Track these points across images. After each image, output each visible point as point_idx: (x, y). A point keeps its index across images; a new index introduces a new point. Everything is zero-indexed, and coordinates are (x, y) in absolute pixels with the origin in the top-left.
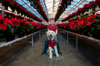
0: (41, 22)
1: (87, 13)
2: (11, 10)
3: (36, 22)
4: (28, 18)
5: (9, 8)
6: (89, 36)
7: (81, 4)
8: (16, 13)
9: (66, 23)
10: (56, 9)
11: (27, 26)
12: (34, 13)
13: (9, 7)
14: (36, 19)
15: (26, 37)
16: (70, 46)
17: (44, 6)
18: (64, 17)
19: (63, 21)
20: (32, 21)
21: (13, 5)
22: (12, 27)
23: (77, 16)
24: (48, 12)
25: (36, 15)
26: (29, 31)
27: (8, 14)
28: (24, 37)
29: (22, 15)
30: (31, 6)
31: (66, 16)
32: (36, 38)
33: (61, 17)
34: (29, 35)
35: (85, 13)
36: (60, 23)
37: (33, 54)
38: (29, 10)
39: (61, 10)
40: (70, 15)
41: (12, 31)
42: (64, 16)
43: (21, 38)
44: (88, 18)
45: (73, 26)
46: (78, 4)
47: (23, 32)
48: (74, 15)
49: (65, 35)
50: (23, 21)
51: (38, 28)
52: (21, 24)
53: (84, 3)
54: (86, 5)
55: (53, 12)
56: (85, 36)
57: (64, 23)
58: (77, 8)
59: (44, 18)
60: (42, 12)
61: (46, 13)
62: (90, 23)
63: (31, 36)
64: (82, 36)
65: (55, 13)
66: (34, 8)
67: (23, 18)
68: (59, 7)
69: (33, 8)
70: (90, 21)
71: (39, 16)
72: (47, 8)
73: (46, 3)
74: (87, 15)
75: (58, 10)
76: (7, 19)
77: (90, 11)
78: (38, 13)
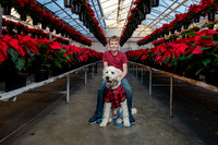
0: (90, 45)
1: (195, 25)
2: (18, 16)
3: (78, 45)
4: (59, 35)
5: (13, 12)
6: (197, 79)
7: (182, 4)
8: (29, 23)
9: (147, 49)
10: (125, 15)
11: (55, 54)
12: (72, 24)
13: (13, 10)
14: (77, 37)
15: (51, 80)
16: (156, 102)
17: (97, 7)
18: (144, 35)
19: (140, 43)
20: (67, 42)
21: (23, 5)
22: (20, 56)
23: (173, 32)
24: (107, 22)
26: (60, 66)
27: (11, 25)
28: (47, 81)
29: (44, 28)
30: (66, 6)
31: (149, 32)
32: (76, 83)
33: (135, 34)
34: (60, 76)
35: (191, 26)
36: (135, 47)
37: (68, 121)
38: (62, 16)
39: (135, 18)
40: (157, 30)
41: (20, 65)
42: (143, 31)
43: (41, 84)
44: (197, 38)
45: (162, 54)
46: (176, 5)
47: (45, 67)
48: (166, 29)
49: (144, 77)
50: (46, 43)
51: (81, 59)
52: (42, 50)
53: (190, 3)
54: (193, 8)
55: (119, 21)
56: (189, 80)
57: (142, 47)
58: (173, 14)
59: (96, 36)
61: (101, 24)
62: (200, 49)
63: (65, 77)
64: (182, 78)
65: (123, 25)
66: (74, 12)
67: (47, 36)
68: (132, 11)
69: (70, 12)
70: (201, 45)
71: (84, 31)
72: (105, 11)
74: (196, 29)
75: (129, 18)
76: (7, 37)
77: (203, 20)
78: (82, 23)
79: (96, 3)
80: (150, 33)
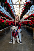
0: (11, 20)
4: (3, 17)
9: (27, 21)
10: (21, 12)
12: (7, 14)
14: (8, 18)
16: (29, 35)
17: (13, 10)
20: (5, 19)
24: (16, 14)
25: (8, 16)
30: (5, 10)
33: (24, 17)
36: (23, 21)
38: (4, 12)
39: (24, 13)
45: (31, 23)
48: (32, 16)
49: (26, 29)
59: (13, 17)
60: (12, 14)
61: (14, 14)
65: (20, 14)
66: (7, 11)
68: (23, 11)
71: (10, 16)
72: (15, 11)
73: (14, 8)
79: (13, 9)
80: (27, 17)
